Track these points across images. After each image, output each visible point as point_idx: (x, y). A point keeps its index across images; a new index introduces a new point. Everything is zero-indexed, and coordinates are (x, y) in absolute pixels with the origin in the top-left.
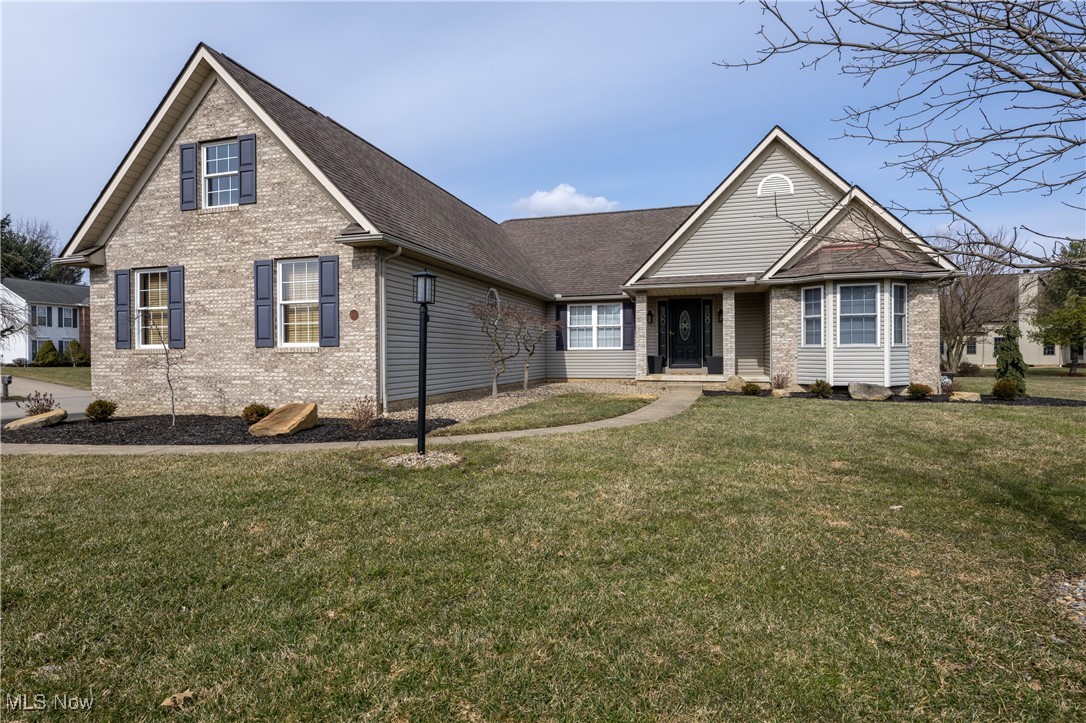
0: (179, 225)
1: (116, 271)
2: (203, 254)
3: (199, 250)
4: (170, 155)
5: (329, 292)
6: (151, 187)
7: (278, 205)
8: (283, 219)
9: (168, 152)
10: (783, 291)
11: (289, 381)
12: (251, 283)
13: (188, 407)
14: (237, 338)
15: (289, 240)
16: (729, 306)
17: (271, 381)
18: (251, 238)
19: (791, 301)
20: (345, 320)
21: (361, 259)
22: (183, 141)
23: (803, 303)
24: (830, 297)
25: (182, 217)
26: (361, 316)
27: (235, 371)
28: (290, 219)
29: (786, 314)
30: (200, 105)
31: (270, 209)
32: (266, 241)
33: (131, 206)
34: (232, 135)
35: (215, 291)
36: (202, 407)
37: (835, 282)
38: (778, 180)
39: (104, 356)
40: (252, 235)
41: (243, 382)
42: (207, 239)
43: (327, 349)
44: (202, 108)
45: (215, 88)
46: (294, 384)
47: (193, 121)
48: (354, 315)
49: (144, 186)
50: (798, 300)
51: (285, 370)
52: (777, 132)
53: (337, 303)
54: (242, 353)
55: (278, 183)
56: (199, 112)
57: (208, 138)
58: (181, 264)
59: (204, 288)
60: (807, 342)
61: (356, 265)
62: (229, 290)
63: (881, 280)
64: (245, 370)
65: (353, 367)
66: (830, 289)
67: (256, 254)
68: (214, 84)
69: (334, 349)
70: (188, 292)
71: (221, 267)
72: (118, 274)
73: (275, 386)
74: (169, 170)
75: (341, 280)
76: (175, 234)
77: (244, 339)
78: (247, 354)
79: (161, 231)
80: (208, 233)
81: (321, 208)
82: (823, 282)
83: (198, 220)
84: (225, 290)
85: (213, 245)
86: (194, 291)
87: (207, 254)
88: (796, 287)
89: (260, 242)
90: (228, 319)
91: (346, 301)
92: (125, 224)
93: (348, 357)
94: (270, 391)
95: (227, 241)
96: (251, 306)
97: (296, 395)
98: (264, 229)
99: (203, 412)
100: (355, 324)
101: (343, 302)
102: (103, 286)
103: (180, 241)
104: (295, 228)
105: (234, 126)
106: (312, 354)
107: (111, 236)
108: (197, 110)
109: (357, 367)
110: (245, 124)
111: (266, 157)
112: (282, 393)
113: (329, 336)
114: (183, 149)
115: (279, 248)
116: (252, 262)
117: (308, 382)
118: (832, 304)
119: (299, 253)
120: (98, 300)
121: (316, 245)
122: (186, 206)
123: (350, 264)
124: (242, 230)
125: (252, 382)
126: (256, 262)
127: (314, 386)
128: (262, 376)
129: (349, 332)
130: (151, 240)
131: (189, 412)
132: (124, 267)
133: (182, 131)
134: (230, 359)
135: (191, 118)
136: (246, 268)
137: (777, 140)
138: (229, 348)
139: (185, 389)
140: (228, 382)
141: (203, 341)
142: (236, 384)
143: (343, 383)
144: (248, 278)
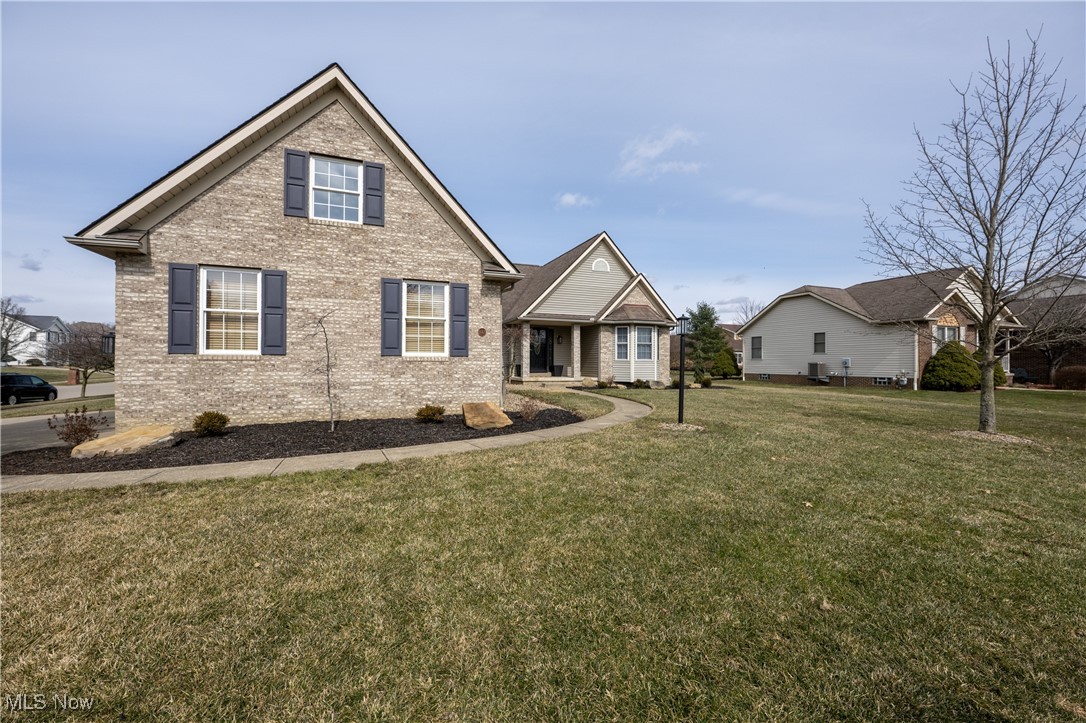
0: (280, 229)
1: (170, 264)
2: (314, 262)
3: (309, 258)
4: (267, 154)
5: (460, 313)
6: (236, 181)
7: (409, 233)
8: (414, 246)
9: (265, 150)
10: (607, 328)
11: (418, 386)
12: (378, 298)
13: (290, 414)
14: (359, 347)
15: (419, 264)
16: (577, 335)
17: (397, 386)
18: (377, 257)
19: (610, 334)
20: (473, 337)
21: (489, 289)
22: (288, 144)
23: (616, 336)
24: (633, 333)
25: (283, 222)
26: (488, 334)
27: (355, 377)
28: (422, 247)
29: (607, 341)
30: (314, 117)
31: (399, 235)
32: (394, 262)
33: (202, 194)
34: (355, 157)
35: (330, 300)
36: (309, 414)
37: (636, 325)
38: (601, 263)
39: (141, 362)
40: (378, 254)
41: (365, 387)
42: (321, 249)
43: (456, 359)
44: (316, 121)
45: (334, 107)
46: (423, 388)
47: (303, 130)
48: (482, 332)
49: (226, 178)
50: (613, 333)
51: (413, 376)
52: (604, 235)
53: (466, 323)
54: (364, 361)
55: (409, 215)
56: (311, 124)
57: (324, 152)
58: (281, 268)
59: (313, 296)
60: (618, 357)
61: (484, 293)
62: (349, 301)
63: (653, 325)
64: (368, 376)
65: (480, 373)
66: (633, 328)
67: (383, 272)
68: (333, 103)
69: (463, 359)
70: (292, 298)
71: (338, 278)
72: (174, 269)
73: (402, 390)
74: (267, 170)
75: (470, 304)
76: (274, 237)
77: (367, 348)
78: (370, 362)
79: (252, 230)
80: (322, 243)
81: (452, 244)
82: (629, 325)
83: (308, 229)
84: (342, 301)
85: (329, 256)
86: (300, 299)
87: (319, 264)
88: (613, 326)
89: (388, 262)
90: (347, 328)
91: (475, 321)
92: (189, 213)
93: (477, 365)
94: (396, 394)
95: (347, 255)
96: (375, 317)
97: (424, 397)
98: (393, 251)
99: (310, 418)
100: (483, 339)
101: (472, 321)
102: (143, 278)
103: (280, 245)
104: (425, 255)
105: (358, 150)
106: (441, 362)
107: (163, 222)
108: (309, 120)
109: (484, 373)
110: (371, 152)
111: (396, 188)
112: (409, 396)
113: (460, 348)
114: (289, 154)
115: (409, 270)
116: (379, 279)
117: (437, 386)
118: (633, 337)
119: (430, 277)
120: (132, 295)
121: (447, 273)
122: (290, 212)
123: (479, 292)
124: (367, 249)
125: (375, 387)
126: (382, 279)
127: (443, 389)
128: (387, 382)
129: (476, 345)
130: (234, 237)
131: (290, 419)
132: (185, 261)
133: (287, 135)
134: (348, 366)
135: (301, 126)
136: (371, 283)
137: (604, 240)
138: (348, 356)
139: (284, 396)
140: (345, 387)
141: (312, 348)
142: (356, 390)
143: (471, 385)
144: (372, 292)
